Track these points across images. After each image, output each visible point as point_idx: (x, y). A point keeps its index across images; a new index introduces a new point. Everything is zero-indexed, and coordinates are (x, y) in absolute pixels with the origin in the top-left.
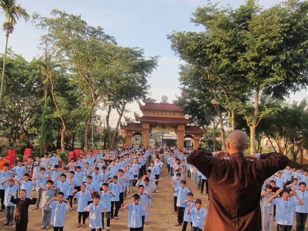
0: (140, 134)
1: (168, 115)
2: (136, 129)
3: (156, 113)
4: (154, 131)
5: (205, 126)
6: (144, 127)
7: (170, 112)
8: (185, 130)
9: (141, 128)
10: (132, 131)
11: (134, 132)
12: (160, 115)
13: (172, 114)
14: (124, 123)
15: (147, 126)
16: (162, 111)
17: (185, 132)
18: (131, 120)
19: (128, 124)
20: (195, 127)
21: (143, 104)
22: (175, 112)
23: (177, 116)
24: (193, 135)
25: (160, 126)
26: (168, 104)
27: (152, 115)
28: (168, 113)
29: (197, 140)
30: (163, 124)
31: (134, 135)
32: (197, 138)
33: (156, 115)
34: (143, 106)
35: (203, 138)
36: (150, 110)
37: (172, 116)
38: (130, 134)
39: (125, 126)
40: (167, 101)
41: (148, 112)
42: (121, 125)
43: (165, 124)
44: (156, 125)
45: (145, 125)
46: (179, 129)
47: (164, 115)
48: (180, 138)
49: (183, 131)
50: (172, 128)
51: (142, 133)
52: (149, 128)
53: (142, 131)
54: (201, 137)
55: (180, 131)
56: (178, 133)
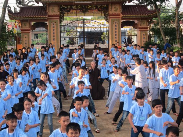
0: (45, 26)
2: (36, 17)
4: (68, 19)
5: (158, 3)
6: (50, 13)
8: (122, 13)
9: (46, 14)
10: (29, 21)
11: (32, 23)
14: (15, 9)
15: (54, 11)
17: (122, 16)
18: (25, 2)
19: (22, 9)
20: (137, 6)
24: (136, 22)
25: (77, 9)
29: (143, 30)
31: (33, 28)
32: (143, 26)
35: (152, 25)
38: (27, 27)
39: (16, 13)
42: (10, 12)
43: (86, 5)
44: (71, 8)
45: (51, 8)
46: (110, 12)
48: (114, 27)
49: (119, 15)
50: (99, 10)
51: (47, 22)
52: (58, 13)
53: (46, 20)
54: (150, 23)
55: (114, 15)
56: (110, 20)
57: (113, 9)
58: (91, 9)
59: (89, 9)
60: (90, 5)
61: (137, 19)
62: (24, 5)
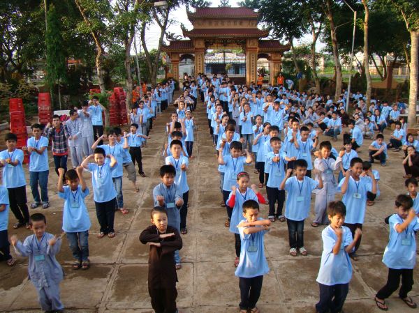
0: (192, 58)
1: (232, 26)
2: (184, 50)
3: (214, 23)
6: (197, 46)
7: (235, 19)
8: (259, 47)
9: (193, 47)
10: (177, 53)
11: (180, 55)
12: (220, 26)
13: (238, 23)
14: (164, 42)
15: (201, 44)
16: (222, 19)
17: (258, 49)
18: (174, 37)
19: (171, 43)
20: (271, 41)
21: (193, 10)
22: (242, 20)
23: (246, 26)
24: (270, 55)
25: (219, 43)
26: (230, 8)
27: (206, 26)
28: (232, 23)
29: (276, 61)
30: (223, 39)
31: (181, 59)
32: (277, 58)
33: (213, 26)
34: (192, 14)
35: (283, 58)
36: (205, 19)
37: (238, 26)
38: (176, 59)
40: (229, 4)
41: (200, 22)
43: (227, 39)
44: (214, 42)
45: (197, 42)
46: (248, 46)
47: (226, 26)
48: (252, 59)
49: (256, 48)
50: (238, 44)
51: (193, 55)
52: (204, 47)
53: (193, 53)
54: (282, 56)
55: (250, 48)
56: (248, 53)
57: (251, 43)
58: (231, 43)
59: (228, 43)
60: (230, 39)
61: (271, 52)
62: (173, 39)
